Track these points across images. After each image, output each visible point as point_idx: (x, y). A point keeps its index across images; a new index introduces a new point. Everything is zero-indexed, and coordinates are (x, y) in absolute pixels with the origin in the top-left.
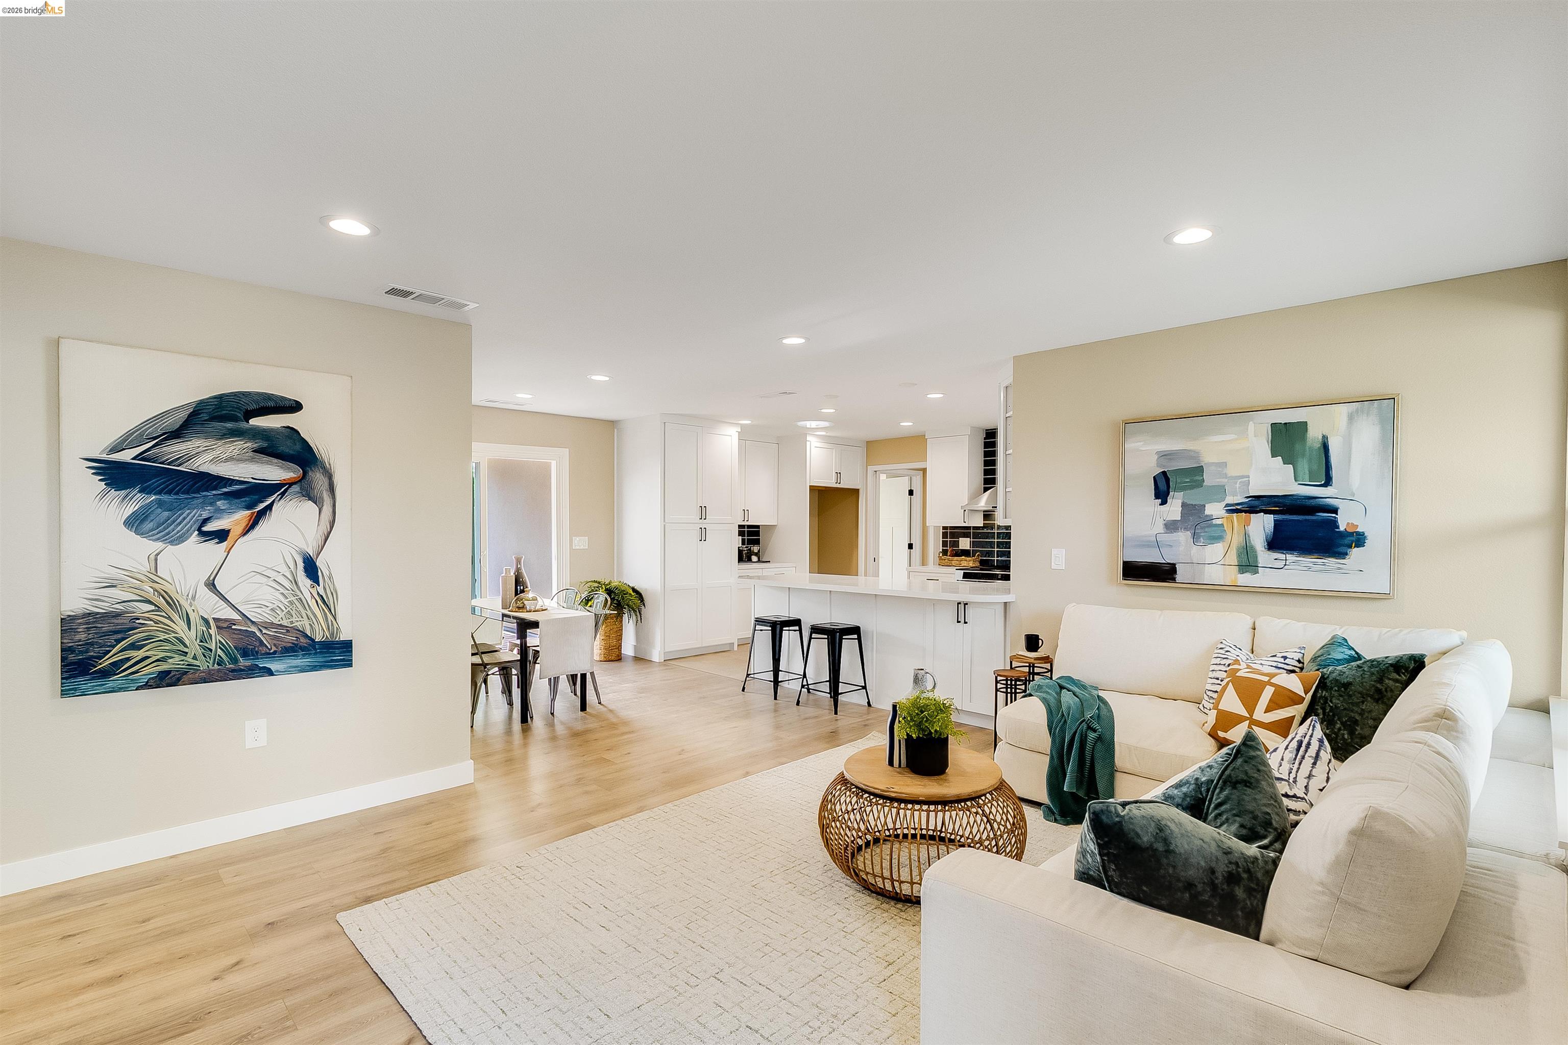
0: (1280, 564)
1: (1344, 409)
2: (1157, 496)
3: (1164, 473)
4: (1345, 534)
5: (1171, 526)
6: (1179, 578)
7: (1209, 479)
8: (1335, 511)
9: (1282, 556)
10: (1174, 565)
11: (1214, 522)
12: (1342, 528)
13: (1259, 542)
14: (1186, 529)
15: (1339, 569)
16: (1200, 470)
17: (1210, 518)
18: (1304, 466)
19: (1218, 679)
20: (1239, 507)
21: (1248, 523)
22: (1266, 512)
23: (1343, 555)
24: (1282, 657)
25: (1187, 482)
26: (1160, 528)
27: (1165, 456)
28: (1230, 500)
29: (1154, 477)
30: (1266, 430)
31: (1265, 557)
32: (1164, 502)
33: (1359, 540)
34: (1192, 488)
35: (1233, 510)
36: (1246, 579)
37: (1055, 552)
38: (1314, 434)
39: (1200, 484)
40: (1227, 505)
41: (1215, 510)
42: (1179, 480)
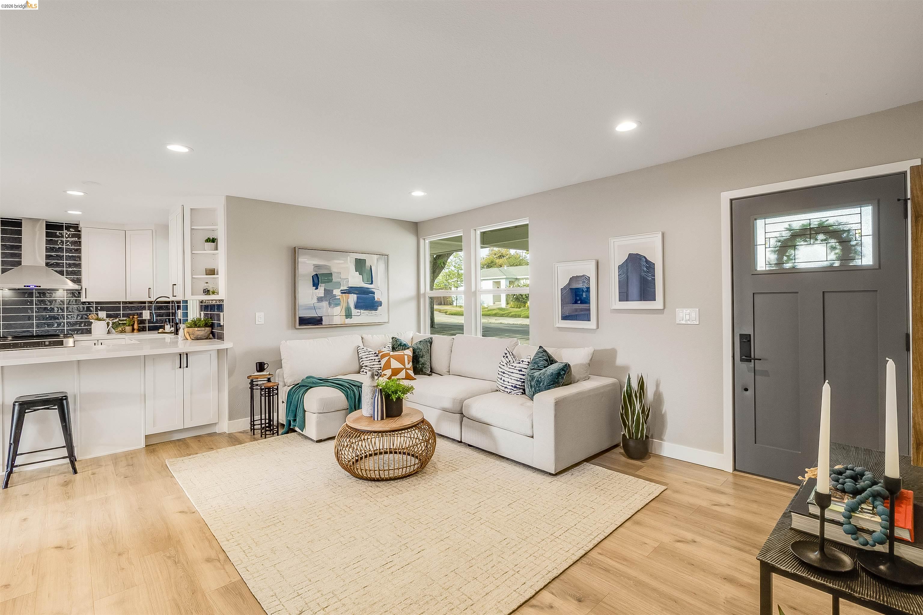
0: (359, 314)
1: (376, 257)
2: (314, 286)
3: (316, 274)
4: (377, 302)
5: (320, 299)
6: (324, 323)
7: (335, 279)
8: (374, 293)
9: (359, 311)
10: (322, 317)
11: (337, 297)
12: (376, 300)
13: (352, 306)
14: (326, 301)
15: (376, 314)
16: (331, 274)
17: (335, 296)
18: (365, 275)
19: (372, 360)
20: (345, 291)
21: (348, 298)
22: (354, 293)
23: (376, 310)
24: (388, 347)
25: (326, 280)
26: (315, 300)
27: (317, 267)
28: (342, 288)
29: (312, 276)
30: (353, 261)
31: (354, 311)
32: (317, 288)
33: (380, 304)
34: (328, 282)
35: (343, 292)
36: (348, 321)
37: (257, 314)
38: (368, 264)
39: (331, 281)
40: (341, 290)
41: (337, 292)
42: (323, 279)
